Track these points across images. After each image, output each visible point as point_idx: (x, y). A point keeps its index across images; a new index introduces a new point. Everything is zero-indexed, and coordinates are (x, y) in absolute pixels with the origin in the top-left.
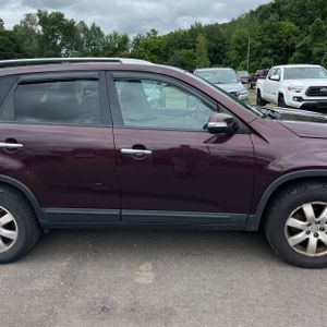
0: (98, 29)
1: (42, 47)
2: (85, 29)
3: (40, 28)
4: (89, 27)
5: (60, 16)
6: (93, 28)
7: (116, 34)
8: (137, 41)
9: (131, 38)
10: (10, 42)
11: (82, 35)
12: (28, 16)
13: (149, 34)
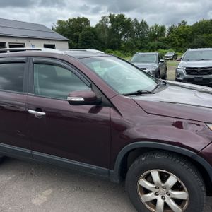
0: (145, 23)
1: (110, 36)
2: (137, 24)
3: (110, 24)
4: (140, 22)
5: (122, 17)
6: (142, 22)
7: (156, 26)
8: (171, 30)
9: (167, 28)
10: (92, 34)
11: (135, 28)
12: (104, 17)
13: (180, 25)
